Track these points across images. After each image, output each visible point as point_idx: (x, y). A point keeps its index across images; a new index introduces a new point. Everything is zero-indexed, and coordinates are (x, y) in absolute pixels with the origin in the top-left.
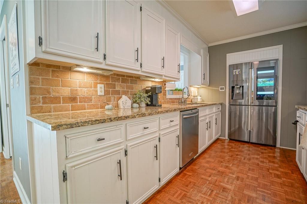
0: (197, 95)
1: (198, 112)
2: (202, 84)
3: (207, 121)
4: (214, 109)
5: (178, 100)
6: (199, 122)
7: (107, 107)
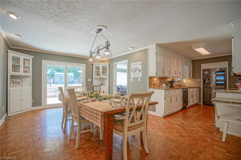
0: (186, 83)
1: (188, 90)
2: (189, 78)
3: (192, 94)
4: (195, 90)
5: (178, 85)
6: (188, 93)
7: (161, 87)
